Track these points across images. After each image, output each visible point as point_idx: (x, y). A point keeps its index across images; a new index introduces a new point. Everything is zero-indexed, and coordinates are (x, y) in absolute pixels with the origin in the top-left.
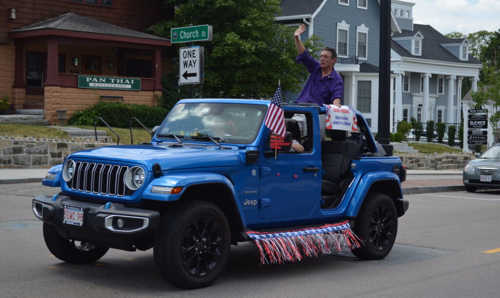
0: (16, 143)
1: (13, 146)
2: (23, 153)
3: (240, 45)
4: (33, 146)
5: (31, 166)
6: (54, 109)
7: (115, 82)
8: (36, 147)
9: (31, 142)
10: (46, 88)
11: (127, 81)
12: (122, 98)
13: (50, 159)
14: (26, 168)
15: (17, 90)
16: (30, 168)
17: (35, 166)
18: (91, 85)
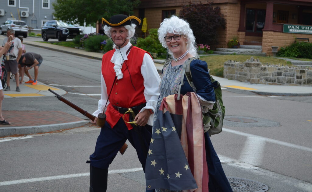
0: (279, 69)
1: (277, 71)
2: (282, 75)
4: (287, 71)
5: (286, 84)
6: (269, 46)
7: (305, 29)
8: (289, 72)
9: (287, 69)
10: (264, 32)
12: (308, 39)
13: (296, 80)
14: (283, 85)
15: (240, 33)
16: (285, 85)
17: (288, 84)
18: (291, 30)
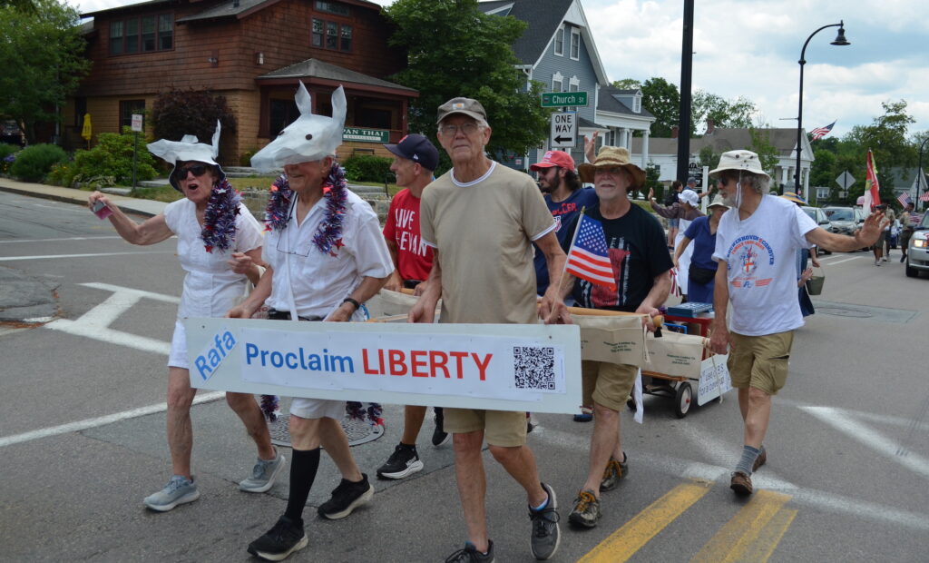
3: (495, 99)
11: (377, 133)
12: (373, 151)
15: (262, 140)
